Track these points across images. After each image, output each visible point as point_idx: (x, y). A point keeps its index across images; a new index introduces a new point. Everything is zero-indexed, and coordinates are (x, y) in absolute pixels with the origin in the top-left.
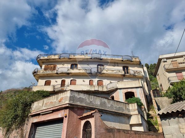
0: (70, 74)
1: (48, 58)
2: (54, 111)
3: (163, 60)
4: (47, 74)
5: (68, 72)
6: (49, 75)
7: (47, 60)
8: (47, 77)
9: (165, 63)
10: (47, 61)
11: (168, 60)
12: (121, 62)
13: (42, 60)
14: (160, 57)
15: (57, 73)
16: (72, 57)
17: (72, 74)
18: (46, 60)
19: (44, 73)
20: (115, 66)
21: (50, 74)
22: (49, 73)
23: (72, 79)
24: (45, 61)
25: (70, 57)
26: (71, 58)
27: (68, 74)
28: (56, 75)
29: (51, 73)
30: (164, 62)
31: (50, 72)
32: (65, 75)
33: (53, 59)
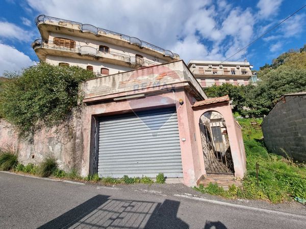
0: (101, 60)
1: (60, 26)
2: (148, 95)
3: (192, 66)
4: (62, 52)
5: (98, 55)
6: (64, 55)
7: (58, 29)
8: (61, 56)
9: (194, 69)
10: (58, 31)
11: (196, 66)
12: (162, 57)
13: (49, 27)
14: (191, 62)
15: (80, 54)
16: (102, 34)
17: (104, 60)
18: (56, 29)
19: (55, 49)
20: (155, 60)
21: (67, 53)
22: (65, 50)
23: (102, 67)
24: (54, 30)
25: (99, 34)
26: (100, 36)
27: (98, 58)
28: (78, 56)
29: (69, 51)
30: (194, 67)
31: (67, 49)
32: (92, 58)
33: (70, 30)
